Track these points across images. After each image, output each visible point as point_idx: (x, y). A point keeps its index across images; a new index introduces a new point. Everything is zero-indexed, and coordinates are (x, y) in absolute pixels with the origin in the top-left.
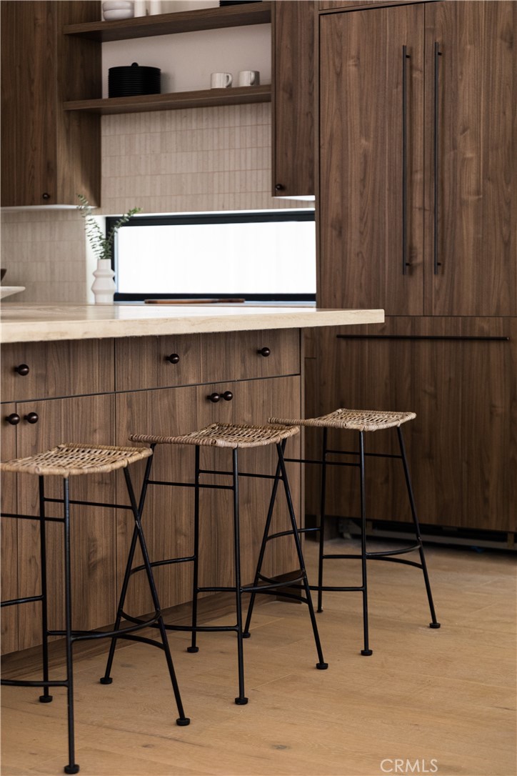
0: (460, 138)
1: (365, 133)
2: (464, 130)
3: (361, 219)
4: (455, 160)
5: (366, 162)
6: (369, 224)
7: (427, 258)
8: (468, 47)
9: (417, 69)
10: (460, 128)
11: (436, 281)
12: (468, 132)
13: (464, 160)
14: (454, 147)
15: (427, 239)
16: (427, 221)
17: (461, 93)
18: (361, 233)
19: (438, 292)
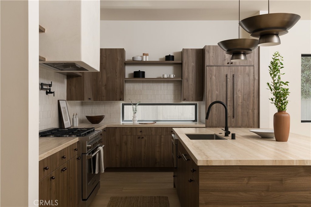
0: (238, 92)
1: (217, 90)
2: (239, 91)
3: (216, 107)
4: (237, 97)
5: (217, 96)
6: (218, 108)
7: (231, 115)
8: (240, 75)
9: (229, 79)
10: (238, 90)
11: (233, 120)
12: (240, 91)
13: (239, 97)
14: (237, 94)
15: (231, 112)
16: (231, 108)
17: (238, 83)
18: (216, 110)
19: (233, 122)
